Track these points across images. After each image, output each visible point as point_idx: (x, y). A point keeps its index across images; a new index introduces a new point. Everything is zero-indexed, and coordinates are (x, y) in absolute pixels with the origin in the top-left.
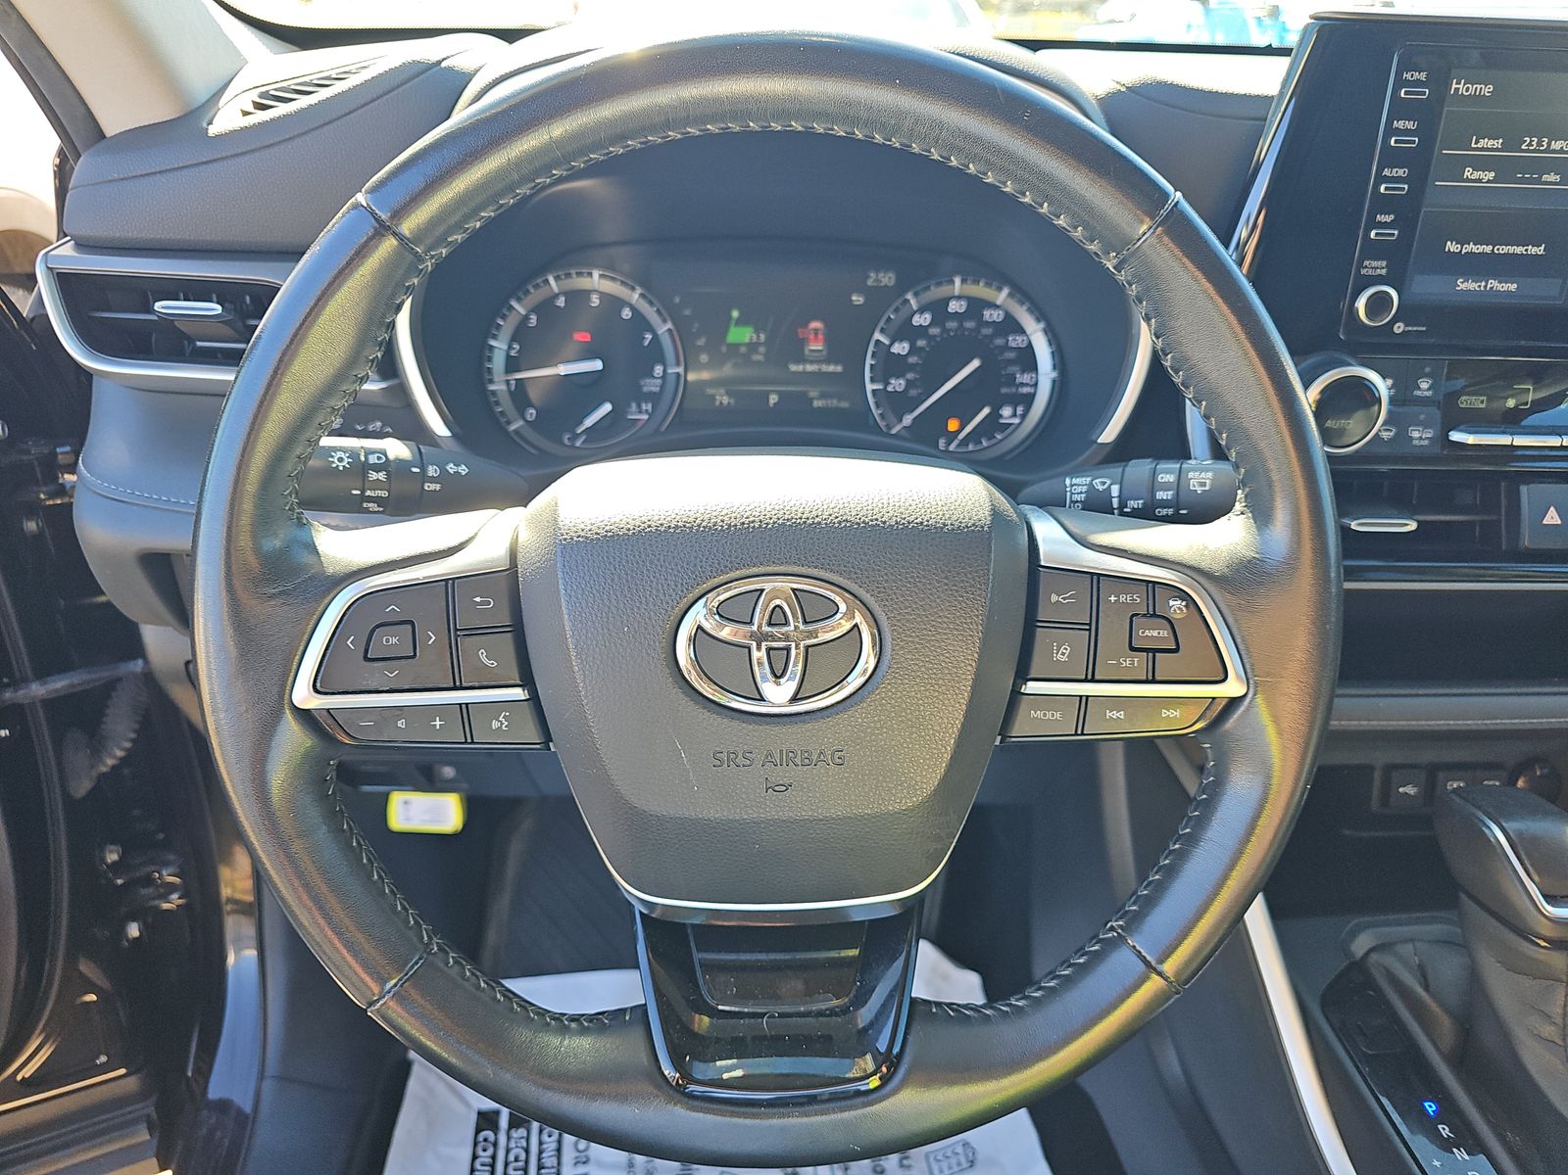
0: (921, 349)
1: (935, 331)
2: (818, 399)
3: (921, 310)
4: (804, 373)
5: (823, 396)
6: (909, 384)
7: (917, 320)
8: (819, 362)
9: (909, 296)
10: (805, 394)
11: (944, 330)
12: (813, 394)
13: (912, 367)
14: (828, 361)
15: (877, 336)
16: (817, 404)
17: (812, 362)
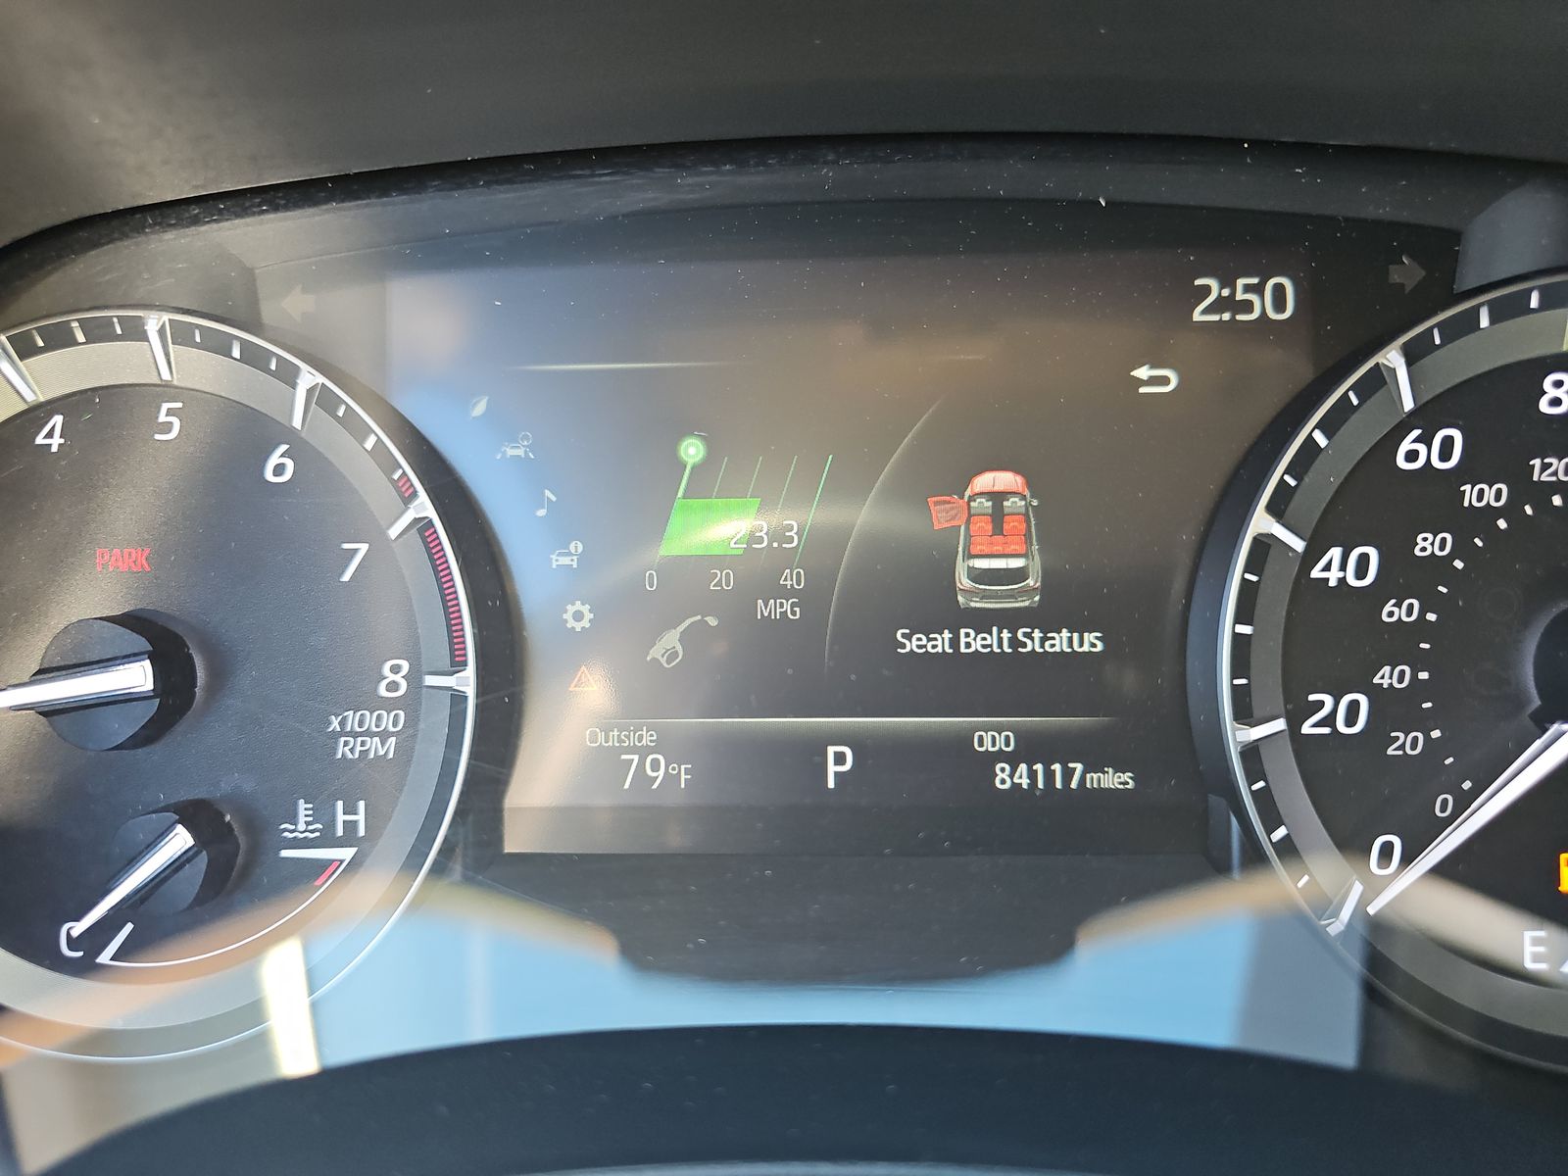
0: (1436, 566)
1: (1485, 495)
2: (1013, 759)
3: (1427, 417)
4: (955, 659)
5: (1029, 749)
6: (1390, 710)
7: (1413, 453)
8: (1010, 620)
9: (1392, 358)
10: (962, 742)
11: (1525, 488)
12: (992, 737)
13: (1399, 644)
14: (1046, 619)
15: (1261, 522)
16: (1003, 777)
17: (983, 621)
